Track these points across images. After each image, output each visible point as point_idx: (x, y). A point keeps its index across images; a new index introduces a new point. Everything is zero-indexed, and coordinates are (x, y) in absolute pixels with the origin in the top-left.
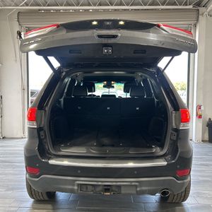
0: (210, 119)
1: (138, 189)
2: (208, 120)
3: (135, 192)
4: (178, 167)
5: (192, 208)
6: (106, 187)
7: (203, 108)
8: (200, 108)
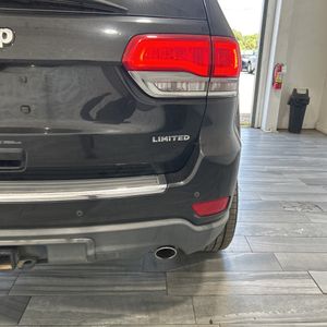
0: (295, 90)
2: (291, 92)
5: (236, 260)
7: (284, 70)
8: (280, 70)
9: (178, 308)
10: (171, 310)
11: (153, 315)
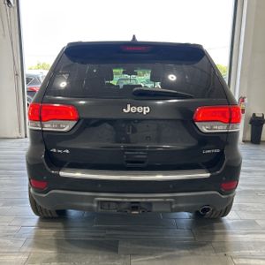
1: (174, 206)
3: (169, 210)
4: (224, 179)
6: (133, 205)
7: (246, 100)
8: (243, 101)
9: (204, 248)
10: (200, 249)
11: (191, 251)
